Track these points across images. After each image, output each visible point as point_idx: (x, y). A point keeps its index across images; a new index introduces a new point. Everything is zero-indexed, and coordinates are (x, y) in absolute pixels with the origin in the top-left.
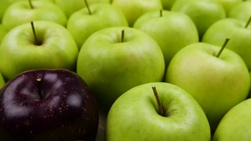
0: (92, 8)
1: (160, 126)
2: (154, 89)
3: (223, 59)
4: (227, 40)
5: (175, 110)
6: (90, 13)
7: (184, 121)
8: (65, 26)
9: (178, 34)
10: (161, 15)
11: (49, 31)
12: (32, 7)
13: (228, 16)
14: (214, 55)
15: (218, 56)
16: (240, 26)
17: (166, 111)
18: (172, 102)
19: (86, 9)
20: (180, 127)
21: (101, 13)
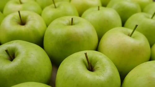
0: (57, 4)
1: (87, 77)
2: (86, 54)
3: (134, 38)
4: (137, 26)
5: (98, 68)
6: (55, 7)
7: (102, 75)
8: (40, 15)
9: (107, 21)
10: (99, 9)
11: (29, 17)
12: (21, 3)
13: (142, 11)
14: (129, 35)
15: (131, 36)
16: (148, 18)
17: (93, 68)
18: (97, 63)
19: (53, 5)
20: (99, 78)
21: (62, 7)
